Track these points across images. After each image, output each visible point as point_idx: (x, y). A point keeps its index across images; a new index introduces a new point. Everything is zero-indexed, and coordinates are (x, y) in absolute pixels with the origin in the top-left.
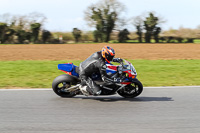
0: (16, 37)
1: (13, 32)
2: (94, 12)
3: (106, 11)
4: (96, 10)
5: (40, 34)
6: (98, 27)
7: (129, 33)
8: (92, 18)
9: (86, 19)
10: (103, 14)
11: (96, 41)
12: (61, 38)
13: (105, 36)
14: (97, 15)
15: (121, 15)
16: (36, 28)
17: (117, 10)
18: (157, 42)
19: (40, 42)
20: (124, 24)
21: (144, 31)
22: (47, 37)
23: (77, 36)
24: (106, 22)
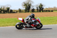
0: (3, 12)
1: (2, 10)
2: (25, 4)
3: (28, 3)
4: (25, 3)
5: (10, 11)
6: (26, 8)
7: (34, 10)
8: (24, 5)
9: (22, 6)
10: (27, 4)
11: (25, 12)
12: (15, 12)
13: (28, 11)
14: (25, 5)
15: (32, 5)
16: (8, 9)
17: (31, 3)
18: (43, 12)
19: (9, 13)
20: (33, 7)
21: (39, 9)
22: (12, 12)
23: (20, 11)
24: (28, 7)
